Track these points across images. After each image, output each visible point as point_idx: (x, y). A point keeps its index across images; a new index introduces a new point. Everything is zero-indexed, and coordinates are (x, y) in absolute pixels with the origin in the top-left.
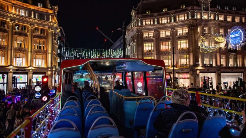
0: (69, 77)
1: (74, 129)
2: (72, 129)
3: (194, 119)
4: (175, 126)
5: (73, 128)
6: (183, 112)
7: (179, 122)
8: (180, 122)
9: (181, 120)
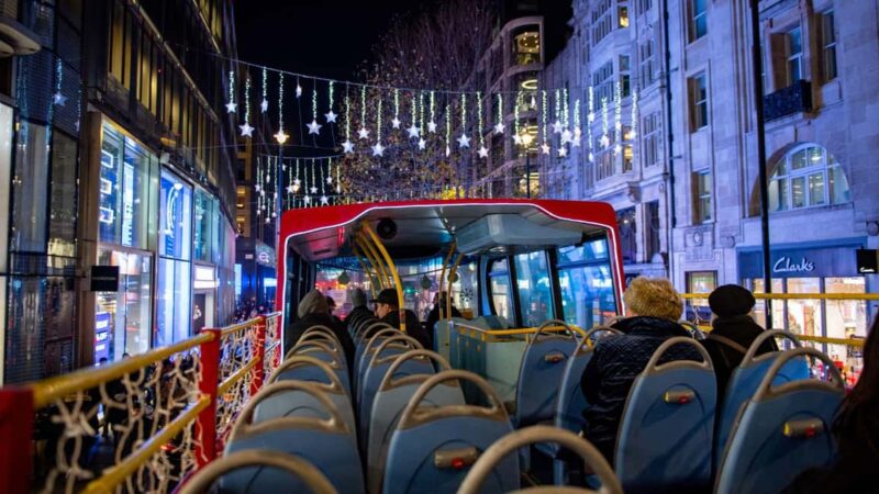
0: (304, 276)
1: (332, 386)
2: (325, 386)
3: (701, 361)
4: (640, 380)
5: (330, 383)
6: (662, 342)
7: (652, 369)
8: (657, 368)
9: (659, 363)
